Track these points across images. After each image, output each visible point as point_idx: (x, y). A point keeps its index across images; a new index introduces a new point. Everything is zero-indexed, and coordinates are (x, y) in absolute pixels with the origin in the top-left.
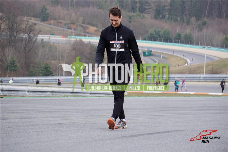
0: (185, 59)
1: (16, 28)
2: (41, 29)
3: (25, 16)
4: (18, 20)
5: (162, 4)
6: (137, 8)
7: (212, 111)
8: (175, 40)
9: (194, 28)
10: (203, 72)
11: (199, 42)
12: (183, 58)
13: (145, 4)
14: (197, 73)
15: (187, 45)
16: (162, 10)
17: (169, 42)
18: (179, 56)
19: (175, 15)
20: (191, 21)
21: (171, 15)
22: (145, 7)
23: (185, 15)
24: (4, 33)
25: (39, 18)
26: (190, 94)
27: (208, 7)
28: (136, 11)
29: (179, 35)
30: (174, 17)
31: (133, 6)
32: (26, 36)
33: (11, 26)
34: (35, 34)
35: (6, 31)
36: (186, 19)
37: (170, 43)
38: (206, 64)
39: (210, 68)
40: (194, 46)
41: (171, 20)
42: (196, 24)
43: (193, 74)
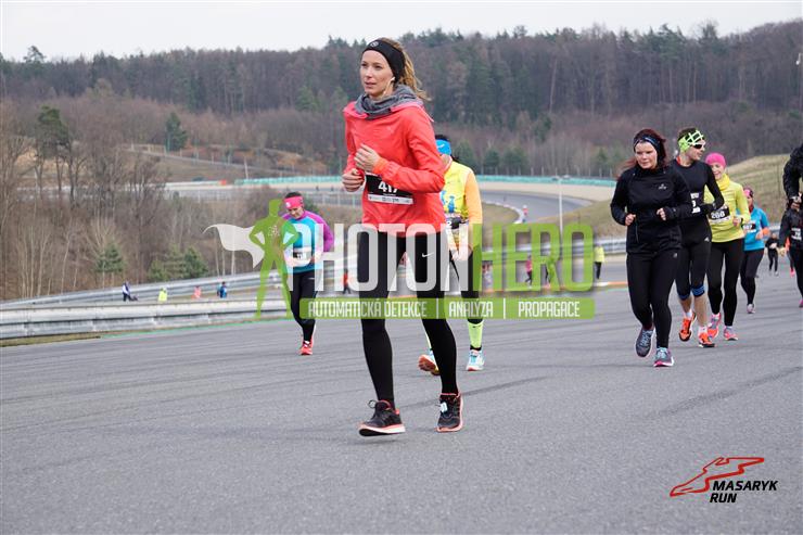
0: (514, 211)
1: (114, 173)
2: (171, 170)
3: (130, 143)
4: (117, 154)
5: (448, 87)
8: (487, 168)
9: (525, 137)
11: (541, 169)
12: (508, 209)
15: (516, 178)
16: (449, 100)
18: (498, 204)
19: (482, 111)
20: (518, 121)
21: (473, 111)
23: (504, 107)
24: (86, 187)
25: (165, 143)
27: (553, 85)
29: (494, 156)
30: (479, 114)
32: (138, 189)
33: (100, 169)
34: (158, 182)
35: (92, 181)
36: (506, 118)
38: (563, 217)
40: (532, 178)
41: (472, 122)
42: (530, 126)
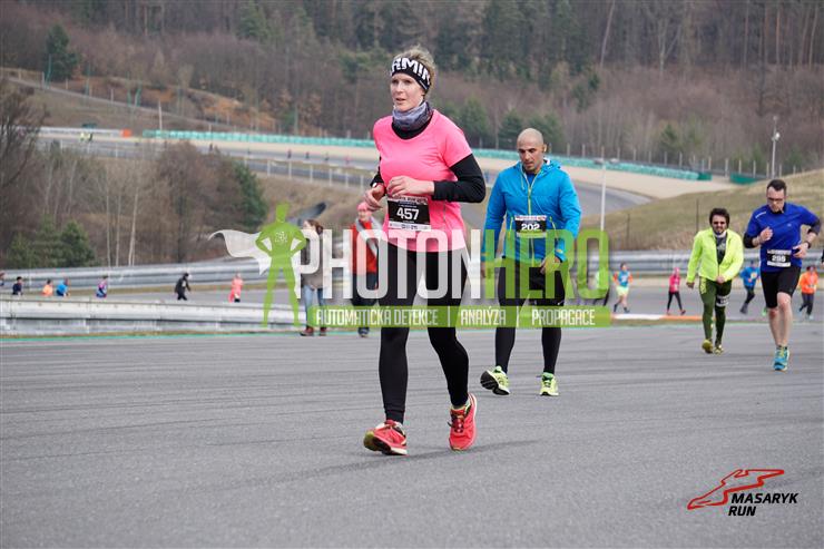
2: (50, 109)
5: (458, 20)
6: (376, 34)
7: (628, 376)
8: (504, 140)
11: (580, 147)
13: (400, 20)
16: (458, 39)
17: (485, 147)
19: (502, 57)
20: (553, 75)
21: (490, 57)
22: (400, 28)
23: (535, 55)
25: (44, 69)
27: (608, 29)
28: (373, 45)
30: (499, 62)
31: (360, 26)
34: (30, 125)
36: (536, 70)
37: (486, 151)
38: (605, 218)
39: (619, 232)
40: (567, 160)
41: (489, 73)
42: (569, 85)
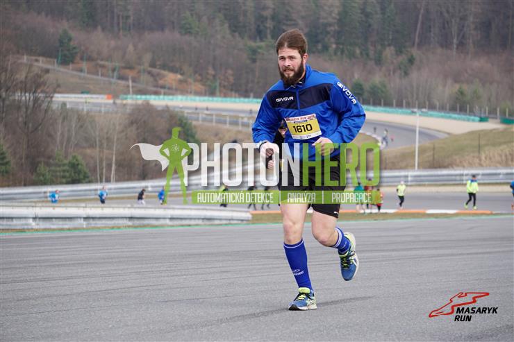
0: (375, 138)
1: (5, 81)
2: (60, 82)
3: (23, 55)
4: (9, 64)
5: (321, 21)
6: (268, 31)
9: (389, 72)
10: (414, 166)
11: (402, 101)
12: (370, 136)
13: (285, 22)
14: (401, 168)
15: (379, 108)
16: (321, 33)
19: (351, 44)
20: (384, 56)
21: (343, 44)
22: (284, 27)
23: (371, 43)
25: (56, 57)
26: (386, 213)
27: (419, 25)
28: (266, 37)
29: (360, 87)
30: (349, 47)
31: (259, 26)
32: (28, 98)
34: (47, 93)
36: (373, 52)
38: (419, 148)
39: (428, 157)
40: (394, 110)
41: (342, 55)
42: (395, 61)
43: (391, 169)
